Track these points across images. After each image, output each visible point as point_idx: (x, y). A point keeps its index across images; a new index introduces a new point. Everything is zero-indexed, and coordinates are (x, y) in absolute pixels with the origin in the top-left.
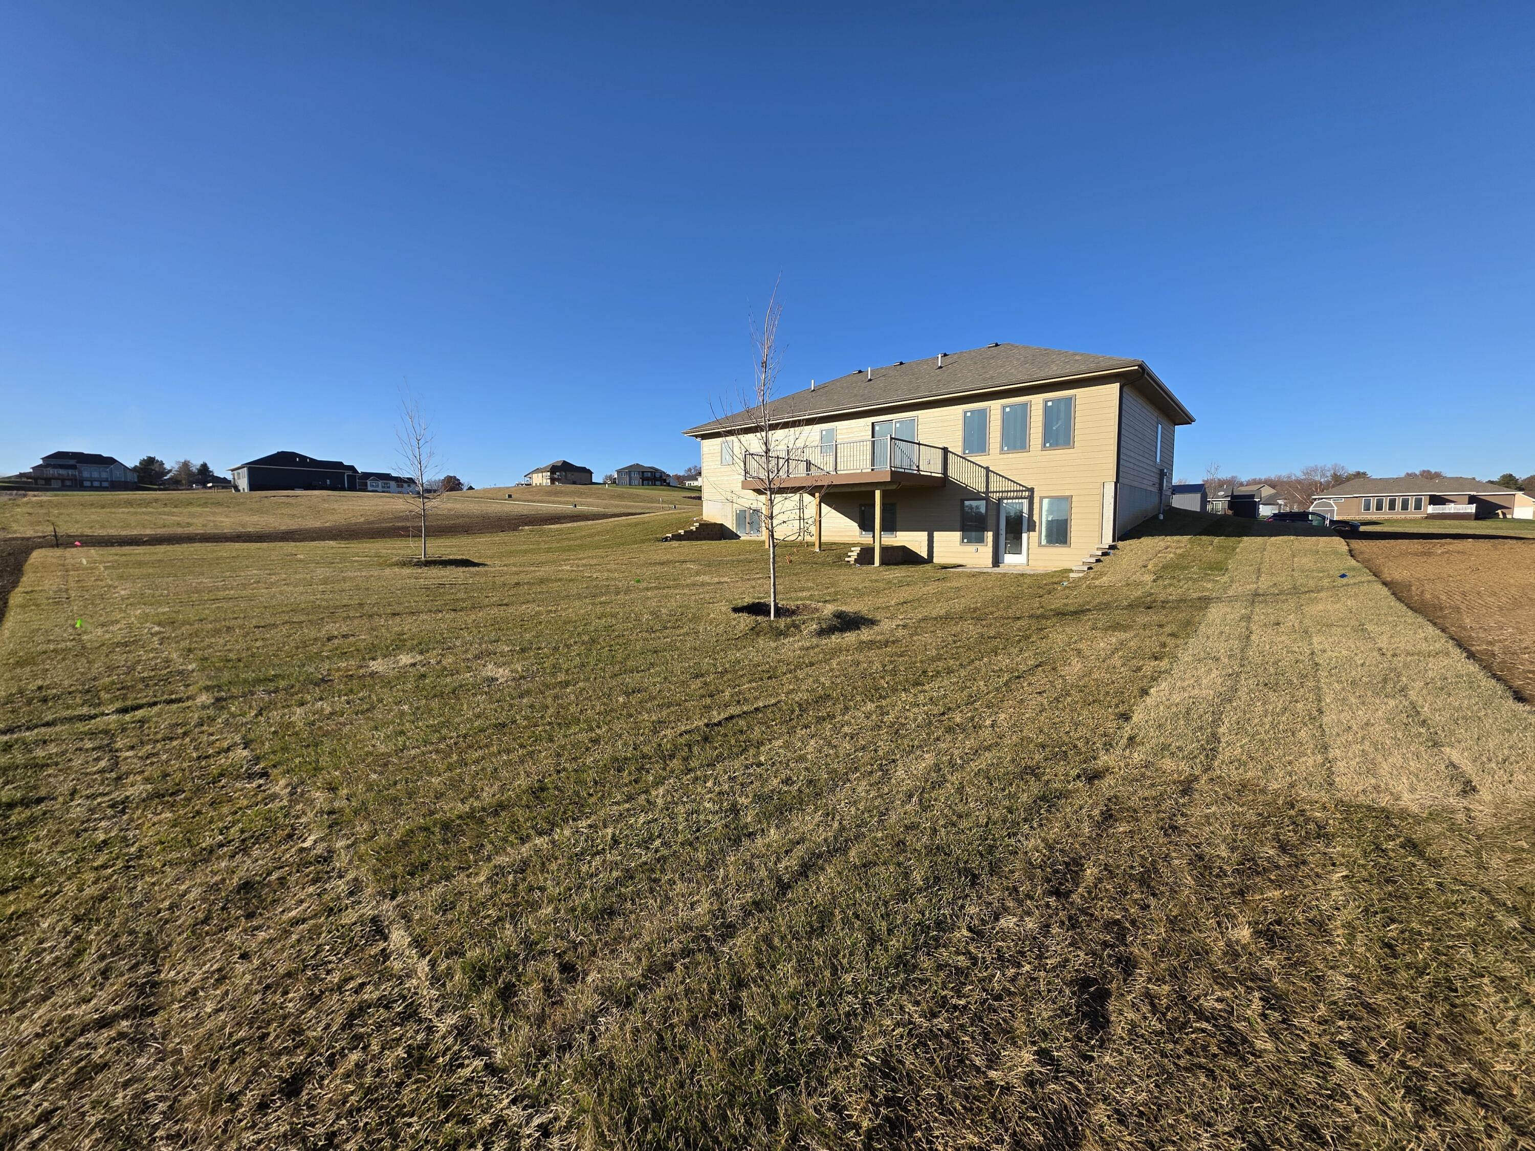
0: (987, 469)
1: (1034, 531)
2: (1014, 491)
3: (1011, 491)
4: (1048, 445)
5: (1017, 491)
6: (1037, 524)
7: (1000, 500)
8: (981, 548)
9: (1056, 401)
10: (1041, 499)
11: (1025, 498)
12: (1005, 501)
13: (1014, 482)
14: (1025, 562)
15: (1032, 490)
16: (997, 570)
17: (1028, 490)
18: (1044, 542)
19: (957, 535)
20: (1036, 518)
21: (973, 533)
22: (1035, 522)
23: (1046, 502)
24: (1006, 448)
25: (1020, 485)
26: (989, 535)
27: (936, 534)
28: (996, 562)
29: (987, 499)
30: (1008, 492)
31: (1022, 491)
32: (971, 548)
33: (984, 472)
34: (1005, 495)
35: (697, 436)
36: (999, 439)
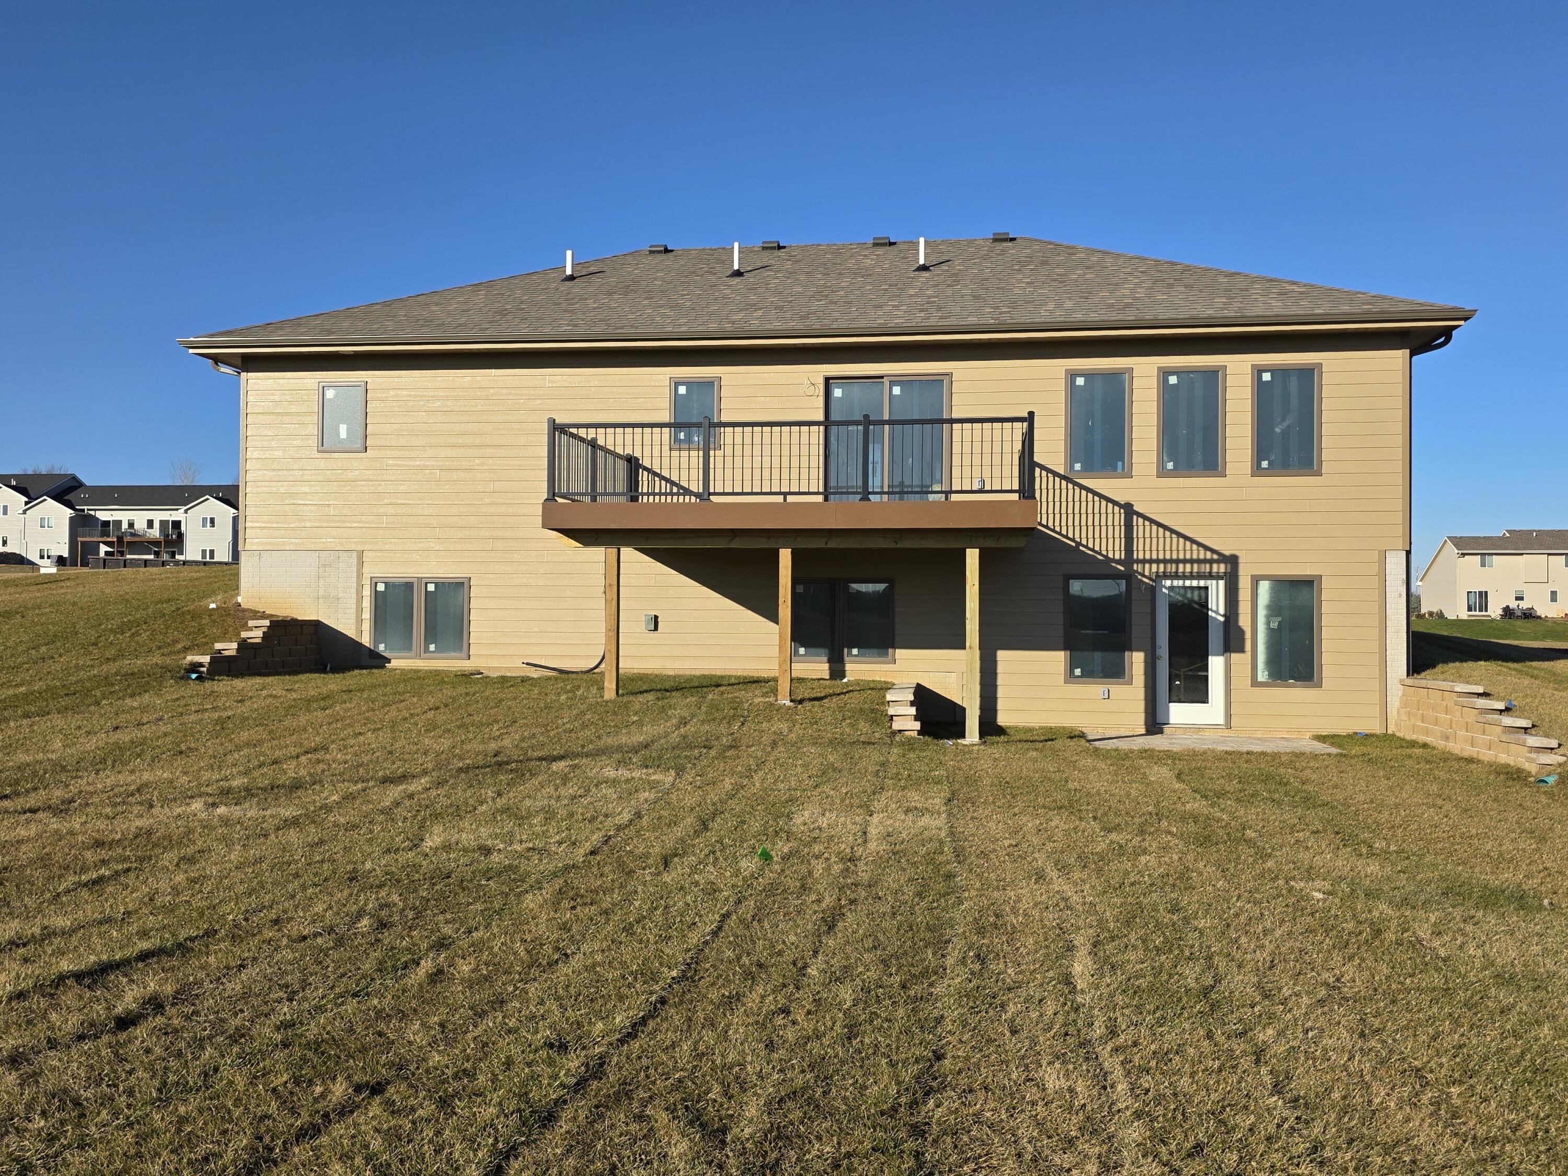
0: (1129, 510)
1: (1242, 650)
2: (1192, 561)
3: (1185, 561)
4: (1265, 464)
5: (1199, 561)
6: (1248, 636)
7: (1160, 577)
8: (1118, 690)
9: (1279, 372)
10: (1256, 580)
11: (1218, 577)
12: (1168, 583)
13: (1193, 541)
14: (1221, 720)
15: (1233, 561)
16: (1157, 742)
17: (1223, 559)
18: (1262, 676)
19: (1058, 659)
20: (1244, 621)
21: (1098, 655)
22: (1242, 632)
23: (1264, 588)
24: (1170, 466)
25: (1207, 548)
26: (1137, 660)
27: (1002, 655)
28: (1155, 725)
29: (1129, 577)
30: (1177, 561)
31: (1211, 562)
32: (1095, 690)
33: (1119, 516)
34: (1171, 568)
35: (217, 359)
36: (1153, 444)
